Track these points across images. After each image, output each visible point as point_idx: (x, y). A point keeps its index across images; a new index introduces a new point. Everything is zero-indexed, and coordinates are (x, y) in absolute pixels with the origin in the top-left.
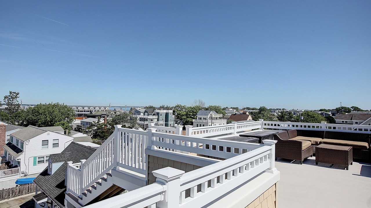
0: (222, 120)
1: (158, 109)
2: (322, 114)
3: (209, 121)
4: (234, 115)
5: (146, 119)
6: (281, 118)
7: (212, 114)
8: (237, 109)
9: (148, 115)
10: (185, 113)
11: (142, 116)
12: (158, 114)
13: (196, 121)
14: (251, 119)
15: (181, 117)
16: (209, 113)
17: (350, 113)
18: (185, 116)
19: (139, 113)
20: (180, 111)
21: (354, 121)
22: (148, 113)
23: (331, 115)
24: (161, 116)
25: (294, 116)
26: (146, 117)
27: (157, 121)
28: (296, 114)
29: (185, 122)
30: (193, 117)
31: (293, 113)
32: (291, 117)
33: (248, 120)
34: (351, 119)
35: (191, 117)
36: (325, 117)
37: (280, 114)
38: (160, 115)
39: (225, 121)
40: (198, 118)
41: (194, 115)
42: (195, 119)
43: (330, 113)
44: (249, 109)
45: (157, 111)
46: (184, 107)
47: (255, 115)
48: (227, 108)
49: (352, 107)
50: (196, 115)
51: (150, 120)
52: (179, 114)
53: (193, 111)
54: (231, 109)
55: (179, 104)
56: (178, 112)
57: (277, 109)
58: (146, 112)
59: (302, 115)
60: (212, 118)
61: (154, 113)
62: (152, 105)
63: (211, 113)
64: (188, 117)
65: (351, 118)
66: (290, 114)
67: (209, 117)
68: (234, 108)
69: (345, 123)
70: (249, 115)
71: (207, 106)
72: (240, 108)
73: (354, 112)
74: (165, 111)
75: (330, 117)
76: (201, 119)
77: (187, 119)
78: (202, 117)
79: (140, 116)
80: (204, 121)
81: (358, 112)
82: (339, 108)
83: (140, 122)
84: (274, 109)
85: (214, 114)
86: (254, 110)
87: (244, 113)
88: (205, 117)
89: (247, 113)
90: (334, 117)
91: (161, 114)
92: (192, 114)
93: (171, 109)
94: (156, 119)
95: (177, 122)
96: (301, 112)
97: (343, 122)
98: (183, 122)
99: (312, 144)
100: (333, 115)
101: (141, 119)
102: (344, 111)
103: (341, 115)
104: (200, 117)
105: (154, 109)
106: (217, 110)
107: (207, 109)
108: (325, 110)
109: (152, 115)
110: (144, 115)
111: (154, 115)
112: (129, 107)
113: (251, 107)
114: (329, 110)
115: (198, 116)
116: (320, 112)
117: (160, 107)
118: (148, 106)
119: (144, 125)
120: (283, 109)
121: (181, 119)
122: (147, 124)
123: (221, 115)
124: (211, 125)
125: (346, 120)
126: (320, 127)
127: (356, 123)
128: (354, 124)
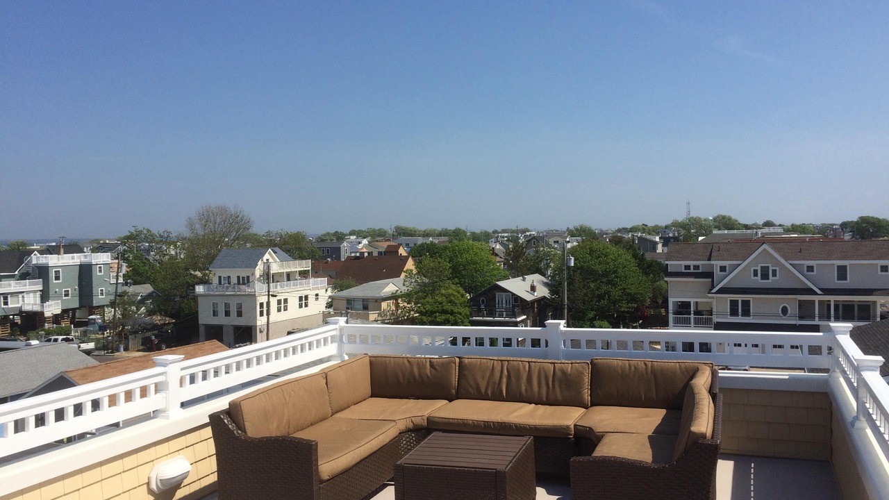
0: (311, 280)
1: (42, 252)
3: (260, 288)
4: (357, 258)
7: (271, 260)
12: (42, 272)
13: (210, 293)
16: (261, 256)
21: (716, 265)
23: (659, 245)
24: (57, 278)
34: (709, 259)
38: (52, 275)
39: (321, 284)
40: (216, 280)
42: (204, 283)
43: (657, 239)
45: (36, 259)
51: (6, 299)
54: (351, 238)
60: (268, 277)
61: (23, 269)
63: (267, 256)
65: (708, 254)
67: (257, 272)
68: (363, 234)
69: (692, 270)
74: (75, 259)
76: (226, 280)
78: (233, 273)
80: (239, 289)
81: (732, 232)
82: (683, 222)
85: (278, 262)
87: (392, 251)
88: (243, 273)
89: (402, 251)
91: (57, 272)
94: (35, 292)
97: (687, 267)
100: (665, 242)
103: (682, 246)
104: (224, 273)
105: (24, 251)
109: (13, 276)
111: (24, 276)
115: (219, 272)
116: (629, 236)
123: (307, 264)
124: (268, 303)
125: (696, 263)
126: (543, 343)
127: (723, 269)
128: (717, 272)
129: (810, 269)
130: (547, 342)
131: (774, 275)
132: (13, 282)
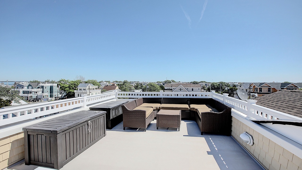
0: (98, 90)
1: (42, 83)
2: (158, 84)
3: (88, 91)
4: (107, 86)
5: (30, 92)
6: (136, 88)
8: (109, 82)
9: (32, 88)
10: (68, 86)
11: (25, 89)
12: (42, 87)
13: (77, 92)
14: (118, 88)
15: (64, 89)
16: (88, 85)
17: (171, 84)
18: (68, 88)
19: (22, 87)
20: (64, 84)
22: (32, 87)
23: (162, 85)
24: (46, 88)
25: (144, 86)
26: (30, 90)
27: (42, 93)
28: (145, 85)
29: (68, 93)
30: (75, 88)
31: (143, 84)
32: (142, 87)
33: (116, 89)
34: (172, 87)
35: (73, 89)
36: (160, 86)
37: (136, 85)
38: (45, 88)
39: (100, 91)
40: (78, 89)
41: (76, 87)
42: (76, 90)
43: (162, 84)
44: (117, 82)
45: (41, 84)
46: (67, 81)
47: (120, 86)
48: (102, 81)
49: (171, 80)
50: (77, 86)
51: (34, 92)
52: (63, 87)
53: (75, 84)
54: (105, 82)
55: (63, 79)
56: (62, 85)
57: (134, 82)
58: (29, 85)
59: (148, 85)
60: (90, 89)
61: (38, 86)
62: (36, 80)
63: (89, 85)
64: (70, 89)
66: (141, 84)
67: (87, 88)
68: (107, 82)
69: (169, 89)
70: (116, 86)
71: (86, 80)
72: (111, 81)
73: (173, 83)
74: (50, 85)
75: (162, 86)
76: (81, 89)
77: (70, 90)
78: (82, 88)
79: (24, 90)
80: (84, 91)
82: (166, 81)
83: (24, 95)
84: (133, 82)
85: (91, 86)
86: (120, 82)
87: (113, 85)
88: (84, 88)
90: (163, 86)
92: (73, 86)
93: (55, 83)
94: (41, 91)
95: (61, 93)
96: (147, 84)
97: (168, 88)
98: (66, 93)
99: (154, 110)
100: (163, 84)
101: (24, 92)
102: (168, 82)
103: (167, 84)
105: (39, 83)
106: (94, 83)
107: (86, 83)
108: (159, 82)
109: (36, 88)
110: (28, 88)
111: (38, 88)
112: (13, 82)
113: (119, 81)
114: (161, 82)
115: (79, 88)
116: (157, 83)
117: (45, 81)
118: (32, 81)
119: (28, 97)
120: (138, 82)
121: (65, 91)
122: (32, 96)
123: (97, 87)
124: (89, 94)
125: (169, 88)
126: (159, 95)
127: (174, 89)
128: (173, 89)
129: (188, 89)
130: (160, 94)
131: (182, 90)
132: (36, 89)
